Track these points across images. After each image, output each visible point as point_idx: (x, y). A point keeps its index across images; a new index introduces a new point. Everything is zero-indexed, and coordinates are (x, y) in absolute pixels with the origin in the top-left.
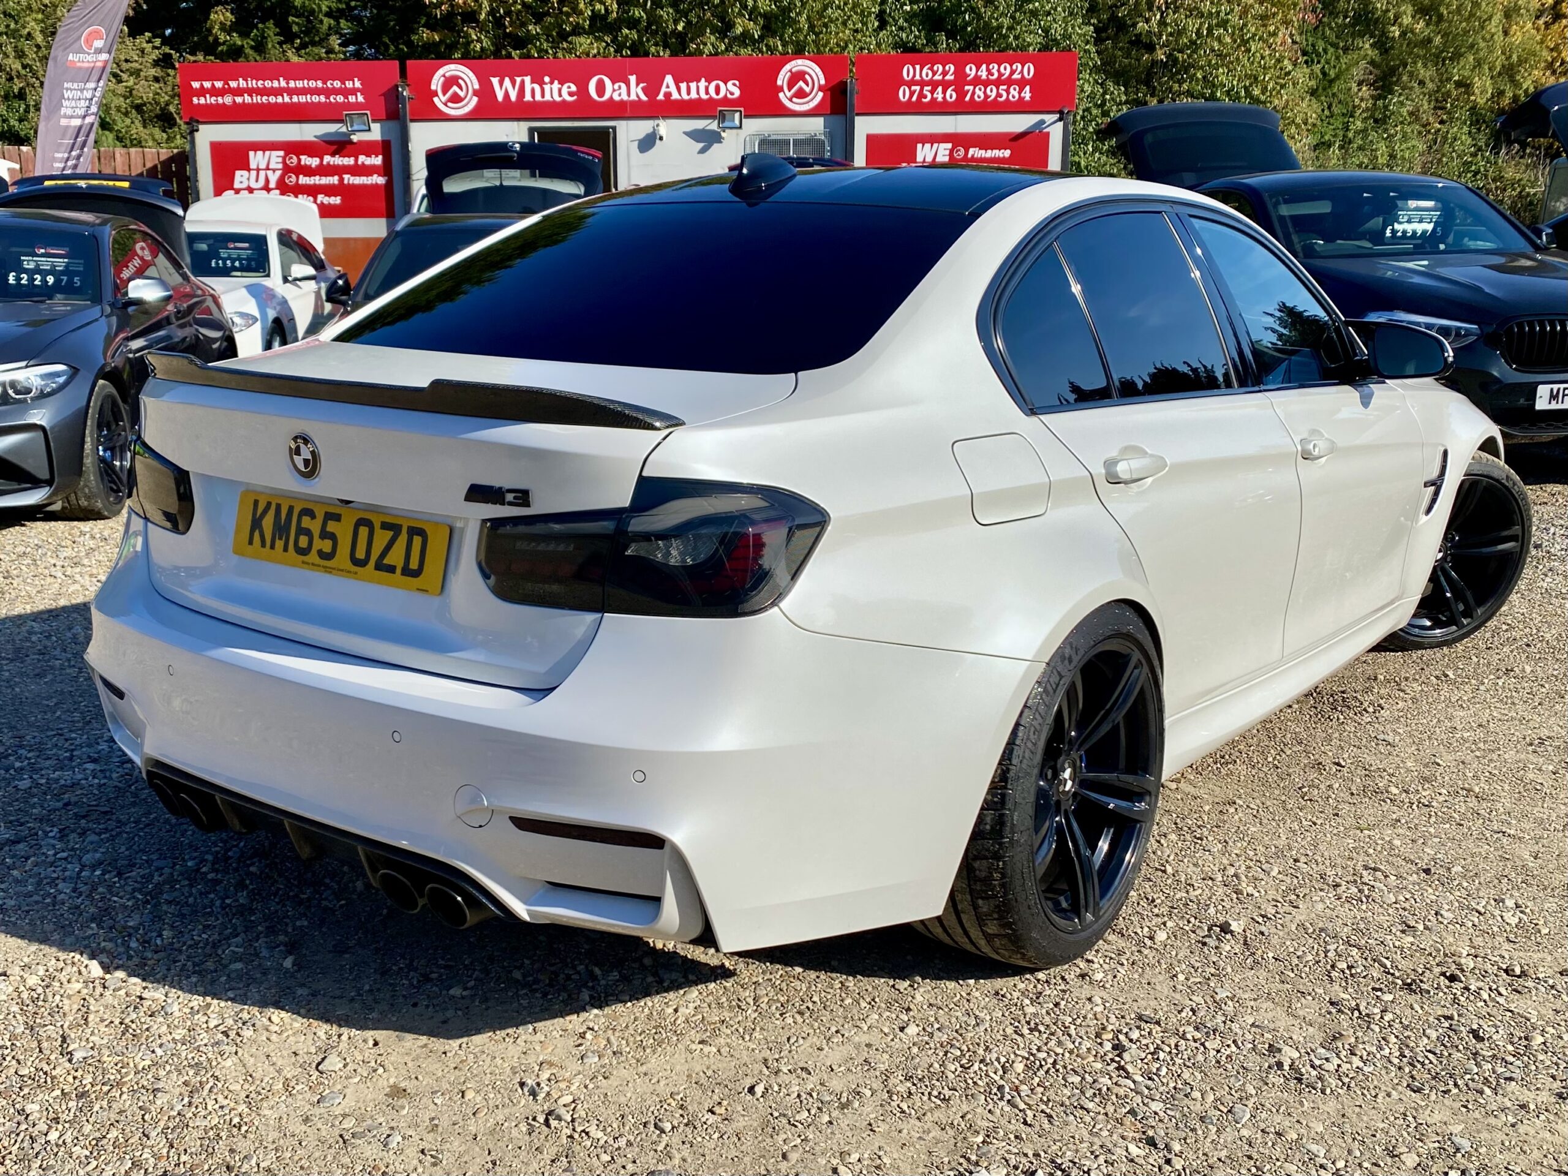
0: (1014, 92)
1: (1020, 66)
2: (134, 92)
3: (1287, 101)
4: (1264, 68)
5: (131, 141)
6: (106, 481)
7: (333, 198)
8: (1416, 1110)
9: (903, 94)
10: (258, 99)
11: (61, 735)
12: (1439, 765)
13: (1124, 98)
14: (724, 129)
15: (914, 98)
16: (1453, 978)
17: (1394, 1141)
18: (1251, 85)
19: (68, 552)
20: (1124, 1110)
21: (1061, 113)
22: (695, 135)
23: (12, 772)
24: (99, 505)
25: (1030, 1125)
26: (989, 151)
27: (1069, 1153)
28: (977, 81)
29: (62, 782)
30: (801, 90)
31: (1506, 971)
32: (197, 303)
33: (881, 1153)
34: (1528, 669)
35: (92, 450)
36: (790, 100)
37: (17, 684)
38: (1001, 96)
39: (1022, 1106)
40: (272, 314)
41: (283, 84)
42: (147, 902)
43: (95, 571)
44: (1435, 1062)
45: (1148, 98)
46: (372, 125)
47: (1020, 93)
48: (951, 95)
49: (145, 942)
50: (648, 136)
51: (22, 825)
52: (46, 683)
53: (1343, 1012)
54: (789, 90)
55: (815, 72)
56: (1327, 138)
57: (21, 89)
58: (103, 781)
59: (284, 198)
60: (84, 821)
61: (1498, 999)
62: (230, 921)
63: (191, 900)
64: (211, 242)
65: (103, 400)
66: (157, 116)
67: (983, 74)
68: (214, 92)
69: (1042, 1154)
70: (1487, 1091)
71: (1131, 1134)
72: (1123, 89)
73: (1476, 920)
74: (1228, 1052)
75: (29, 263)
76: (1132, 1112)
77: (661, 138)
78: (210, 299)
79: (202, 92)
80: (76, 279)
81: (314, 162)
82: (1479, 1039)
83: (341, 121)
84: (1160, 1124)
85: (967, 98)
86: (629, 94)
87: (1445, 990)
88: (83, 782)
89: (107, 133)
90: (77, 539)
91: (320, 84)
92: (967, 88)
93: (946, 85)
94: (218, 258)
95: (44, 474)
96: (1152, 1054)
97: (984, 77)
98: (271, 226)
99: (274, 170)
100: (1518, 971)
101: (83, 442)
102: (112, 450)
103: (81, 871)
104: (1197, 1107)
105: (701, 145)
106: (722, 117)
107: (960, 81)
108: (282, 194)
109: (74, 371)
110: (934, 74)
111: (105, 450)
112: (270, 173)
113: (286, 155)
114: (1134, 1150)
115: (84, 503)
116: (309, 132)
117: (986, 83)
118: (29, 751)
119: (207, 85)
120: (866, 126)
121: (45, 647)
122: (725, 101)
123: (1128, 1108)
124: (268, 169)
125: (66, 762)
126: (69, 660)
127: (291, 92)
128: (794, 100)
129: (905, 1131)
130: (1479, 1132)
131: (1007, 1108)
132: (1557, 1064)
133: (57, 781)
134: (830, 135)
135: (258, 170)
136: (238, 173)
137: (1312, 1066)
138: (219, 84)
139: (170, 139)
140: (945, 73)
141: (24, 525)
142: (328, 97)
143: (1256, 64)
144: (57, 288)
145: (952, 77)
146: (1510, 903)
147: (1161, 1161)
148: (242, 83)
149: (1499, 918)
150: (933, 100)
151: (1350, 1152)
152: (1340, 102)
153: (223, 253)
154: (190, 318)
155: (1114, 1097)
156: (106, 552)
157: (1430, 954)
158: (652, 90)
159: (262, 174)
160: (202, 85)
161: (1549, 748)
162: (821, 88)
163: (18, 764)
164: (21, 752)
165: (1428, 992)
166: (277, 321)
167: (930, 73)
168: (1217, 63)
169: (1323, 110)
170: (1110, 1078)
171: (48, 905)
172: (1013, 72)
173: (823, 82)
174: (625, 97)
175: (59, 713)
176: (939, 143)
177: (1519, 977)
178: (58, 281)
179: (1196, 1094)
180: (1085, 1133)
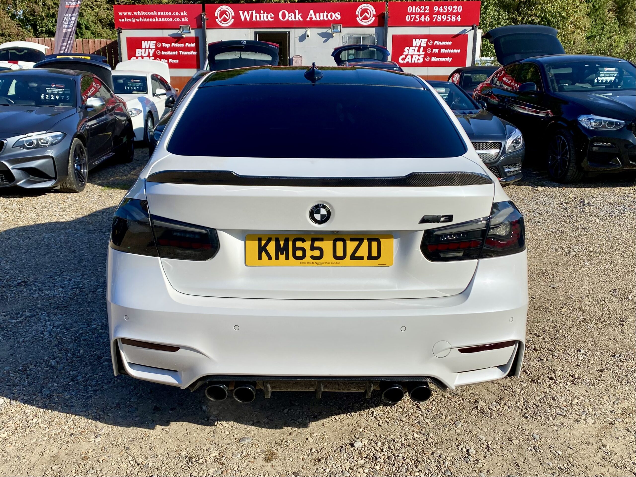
0: (454, 18)
1: (456, 7)
2: (99, 14)
3: (577, 18)
4: (568, 4)
5: (98, 34)
6: (77, 177)
7: (175, 60)
8: (523, 424)
9: (408, 18)
10: (145, 20)
11: (51, 277)
12: (572, 298)
13: (507, 17)
14: (334, 32)
15: (412, 20)
16: (551, 378)
17: (512, 435)
18: (561, 11)
19: (62, 206)
20: (416, 422)
21: (473, 26)
22: (322, 35)
23: (32, 291)
24: (75, 187)
25: (380, 426)
26: (443, 42)
27: (392, 436)
28: (438, 13)
29: (50, 295)
30: (366, 16)
31: (572, 376)
32: (117, 105)
33: (325, 434)
34: (620, 261)
35: (72, 166)
36: (361, 20)
37: (37, 257)
38: (448, 19)
39: (379, 419)
40: (148, 109)
41: (155, 13)
42: (76, 340)
43: (71, 214)
44: (535, 408)
45: (517, 17)
46: (191, 30)
47: (456, 18)
48: (428, 19)
49: (73, 354)
50: (303, 35)
51: (34, 311)
52: (48, 258)
53: (506, 390)
54: (361, 16)
55: (372, 9)
56: (594, 34)
57: (53, 13)
58: (65, 295)
59: (156, 61)
60: (56, 310)
61: (566, 386)
62: (105, 347)
63: (92, 339)
64: (125, 79)
65: (76, 145)
66: (108, 24)
67: (441, 10)
68: (128, 17)
69: (382, 436)
70: (551, 419)
71: (416, 430)
72: (507, 13)
73: (567, 357)
74: (459, 403)
75: (49, 91)
76: (419, 422)
77: (308, 36)
78: (121, 104)
79: (123, 17)
80: (67, 97)
81: (168, 46)
82: (554, 400)
83: (179, 29)
84: (428, 427)
85: (434, 20)
86: (295, 18)
87: (547, 383)
88: (58, 295)
89: (88, 31)
90: (66, 201)
91: (170, 14)
92: (434, 16)
93: (425, 15)
94: (127, 86)
95: (53, 175)
96: (431, 402)
97: (441, 11)
98: (149, 73)
99: (152, 49)
100: (576, 376)
101: (68, 163)
102: (80, 165)
103: (53, 328)
104: (443, 422)
105: (325, 39)
106: (333, 28)
107: (432, 12)
108: (155, 59)
109: (65, 135)
110: (421, 10)
111: (77, 166)
112: (150, 50)
113: (157, 42)
114: (416, 435)
115: (69, 186)
116: (166, 33)
117: (442, 14)
118: (39, 283)
119: (125, 14)
120: (392, 32)
121: (49, 243)
122: (335, 21)
123: (417, 421)
124: (149, 48)
125: (52, 288)
126: (57, 249)
127: (159, 17)
128: (363, 20)
129: (335, 426)
130: (543, 433)
131: (374, 420)
132: (580, 410)
133: (48, 295)
134: (377, 35)
135: (145, 49)
136: (137, 50)
137: (489, 408)
138: (130, 14)
139: (113, 34)
140: (425, 10)
141: (46, 195)
142: (173, 19)
143: (564, 2)
144: (60, 100)
145: (428, 12)
146: (583, 351)
147: (425, 440)
148: (139, 13)
149: (576, 357)
150: (420, 21)
151: (494, 439)
152: (600, 18)
153: (130, 84)
154: (113, 112)
155: (413, 417)
156: (76, 206)
157: (546, 370)
158: (305, 16)
159: (147, 50)
160: (123, 14)
161: (617, 293)
162: (374, 16)
163: (34, 288)
164: (36, 283)
165: (540, 383)
166: (150, 112)
167: (419, 10)
168: (547, 2)
169: (593, 22)
170: (414, 410)
171: (40, 340)
172: (453, 9)
173: (375, 13)
174: (293, 19)
175: (51, 269)
176: (422, 38)
177: (577, 378)
178: (60, 98)
179: (444, 417)
180: (400, 429)
